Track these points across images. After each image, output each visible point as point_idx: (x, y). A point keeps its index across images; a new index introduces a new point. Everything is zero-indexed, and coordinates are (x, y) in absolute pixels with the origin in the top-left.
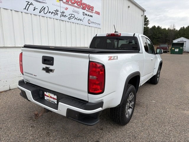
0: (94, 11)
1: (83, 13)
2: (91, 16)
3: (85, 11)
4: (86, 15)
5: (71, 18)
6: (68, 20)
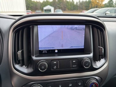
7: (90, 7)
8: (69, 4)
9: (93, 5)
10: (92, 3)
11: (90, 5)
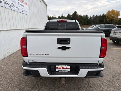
0: (24, 3)
1: (18, 3)
2: (23, 6)
3: (19, 2)
4: (20, 4)
5: (12, 6)
6: (10, 8)
7: (105, 21)
8: (83, 19)
9: (108, 19)
10: (107, 18)
11: (105, 20)
